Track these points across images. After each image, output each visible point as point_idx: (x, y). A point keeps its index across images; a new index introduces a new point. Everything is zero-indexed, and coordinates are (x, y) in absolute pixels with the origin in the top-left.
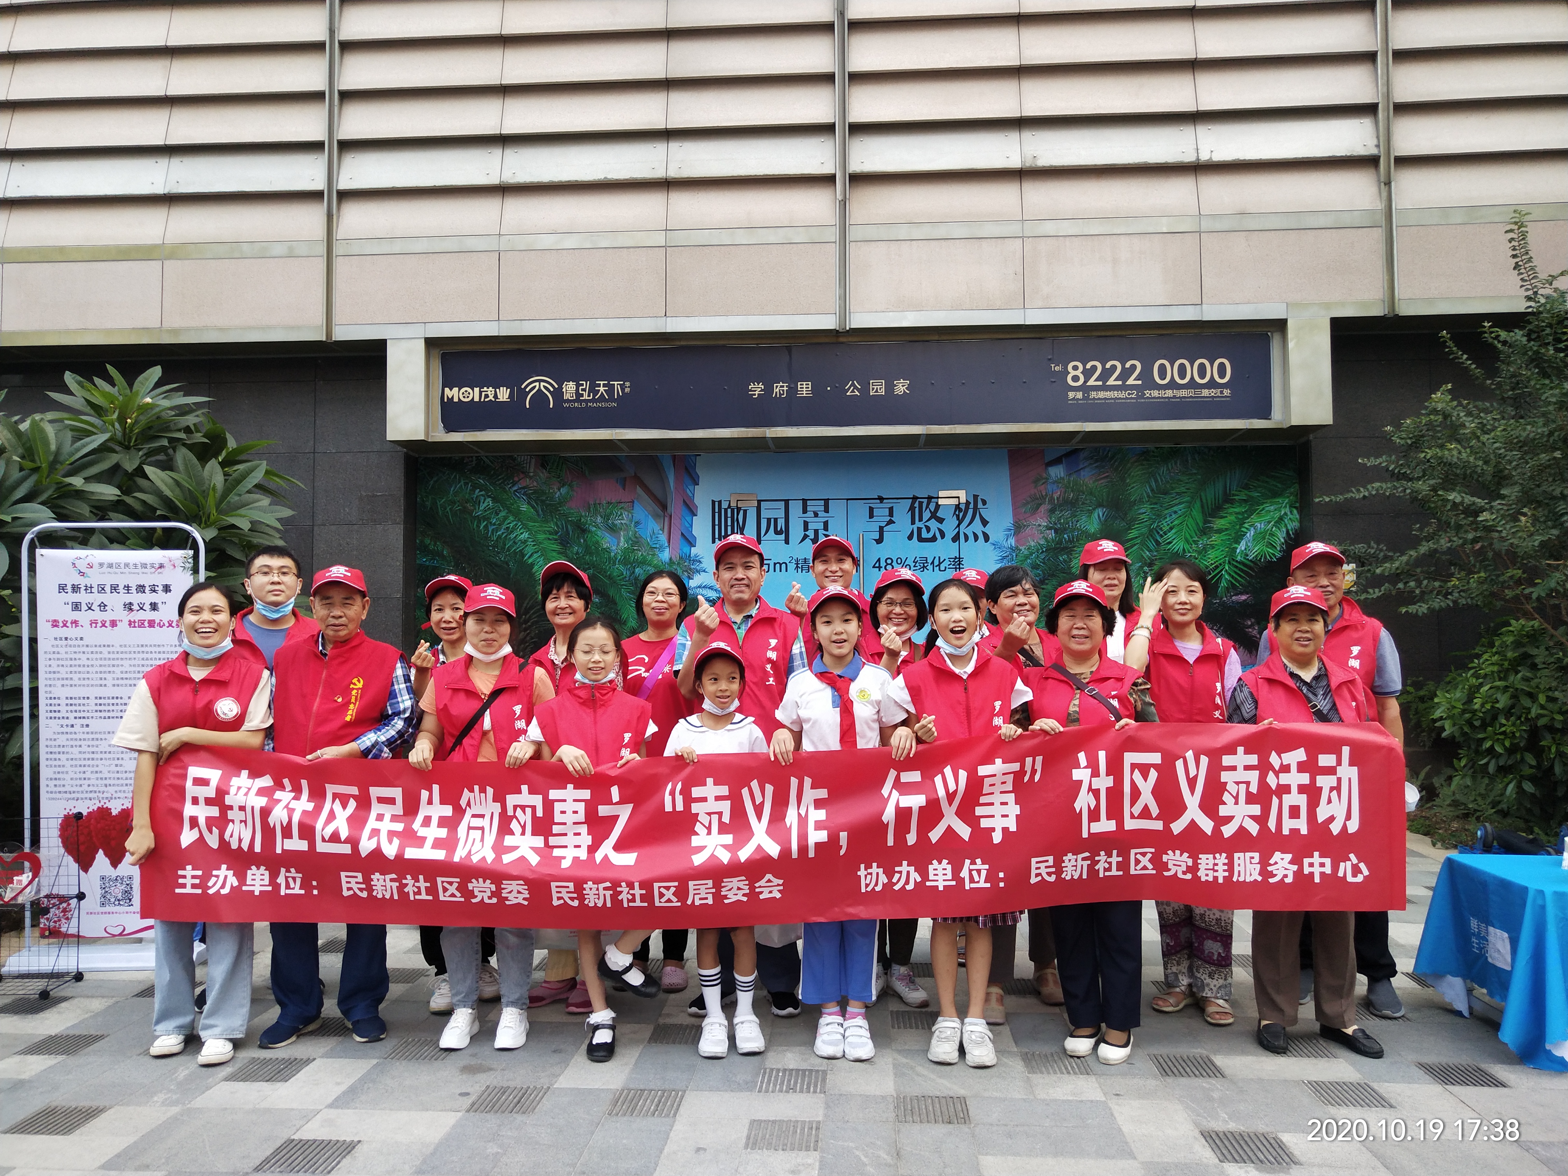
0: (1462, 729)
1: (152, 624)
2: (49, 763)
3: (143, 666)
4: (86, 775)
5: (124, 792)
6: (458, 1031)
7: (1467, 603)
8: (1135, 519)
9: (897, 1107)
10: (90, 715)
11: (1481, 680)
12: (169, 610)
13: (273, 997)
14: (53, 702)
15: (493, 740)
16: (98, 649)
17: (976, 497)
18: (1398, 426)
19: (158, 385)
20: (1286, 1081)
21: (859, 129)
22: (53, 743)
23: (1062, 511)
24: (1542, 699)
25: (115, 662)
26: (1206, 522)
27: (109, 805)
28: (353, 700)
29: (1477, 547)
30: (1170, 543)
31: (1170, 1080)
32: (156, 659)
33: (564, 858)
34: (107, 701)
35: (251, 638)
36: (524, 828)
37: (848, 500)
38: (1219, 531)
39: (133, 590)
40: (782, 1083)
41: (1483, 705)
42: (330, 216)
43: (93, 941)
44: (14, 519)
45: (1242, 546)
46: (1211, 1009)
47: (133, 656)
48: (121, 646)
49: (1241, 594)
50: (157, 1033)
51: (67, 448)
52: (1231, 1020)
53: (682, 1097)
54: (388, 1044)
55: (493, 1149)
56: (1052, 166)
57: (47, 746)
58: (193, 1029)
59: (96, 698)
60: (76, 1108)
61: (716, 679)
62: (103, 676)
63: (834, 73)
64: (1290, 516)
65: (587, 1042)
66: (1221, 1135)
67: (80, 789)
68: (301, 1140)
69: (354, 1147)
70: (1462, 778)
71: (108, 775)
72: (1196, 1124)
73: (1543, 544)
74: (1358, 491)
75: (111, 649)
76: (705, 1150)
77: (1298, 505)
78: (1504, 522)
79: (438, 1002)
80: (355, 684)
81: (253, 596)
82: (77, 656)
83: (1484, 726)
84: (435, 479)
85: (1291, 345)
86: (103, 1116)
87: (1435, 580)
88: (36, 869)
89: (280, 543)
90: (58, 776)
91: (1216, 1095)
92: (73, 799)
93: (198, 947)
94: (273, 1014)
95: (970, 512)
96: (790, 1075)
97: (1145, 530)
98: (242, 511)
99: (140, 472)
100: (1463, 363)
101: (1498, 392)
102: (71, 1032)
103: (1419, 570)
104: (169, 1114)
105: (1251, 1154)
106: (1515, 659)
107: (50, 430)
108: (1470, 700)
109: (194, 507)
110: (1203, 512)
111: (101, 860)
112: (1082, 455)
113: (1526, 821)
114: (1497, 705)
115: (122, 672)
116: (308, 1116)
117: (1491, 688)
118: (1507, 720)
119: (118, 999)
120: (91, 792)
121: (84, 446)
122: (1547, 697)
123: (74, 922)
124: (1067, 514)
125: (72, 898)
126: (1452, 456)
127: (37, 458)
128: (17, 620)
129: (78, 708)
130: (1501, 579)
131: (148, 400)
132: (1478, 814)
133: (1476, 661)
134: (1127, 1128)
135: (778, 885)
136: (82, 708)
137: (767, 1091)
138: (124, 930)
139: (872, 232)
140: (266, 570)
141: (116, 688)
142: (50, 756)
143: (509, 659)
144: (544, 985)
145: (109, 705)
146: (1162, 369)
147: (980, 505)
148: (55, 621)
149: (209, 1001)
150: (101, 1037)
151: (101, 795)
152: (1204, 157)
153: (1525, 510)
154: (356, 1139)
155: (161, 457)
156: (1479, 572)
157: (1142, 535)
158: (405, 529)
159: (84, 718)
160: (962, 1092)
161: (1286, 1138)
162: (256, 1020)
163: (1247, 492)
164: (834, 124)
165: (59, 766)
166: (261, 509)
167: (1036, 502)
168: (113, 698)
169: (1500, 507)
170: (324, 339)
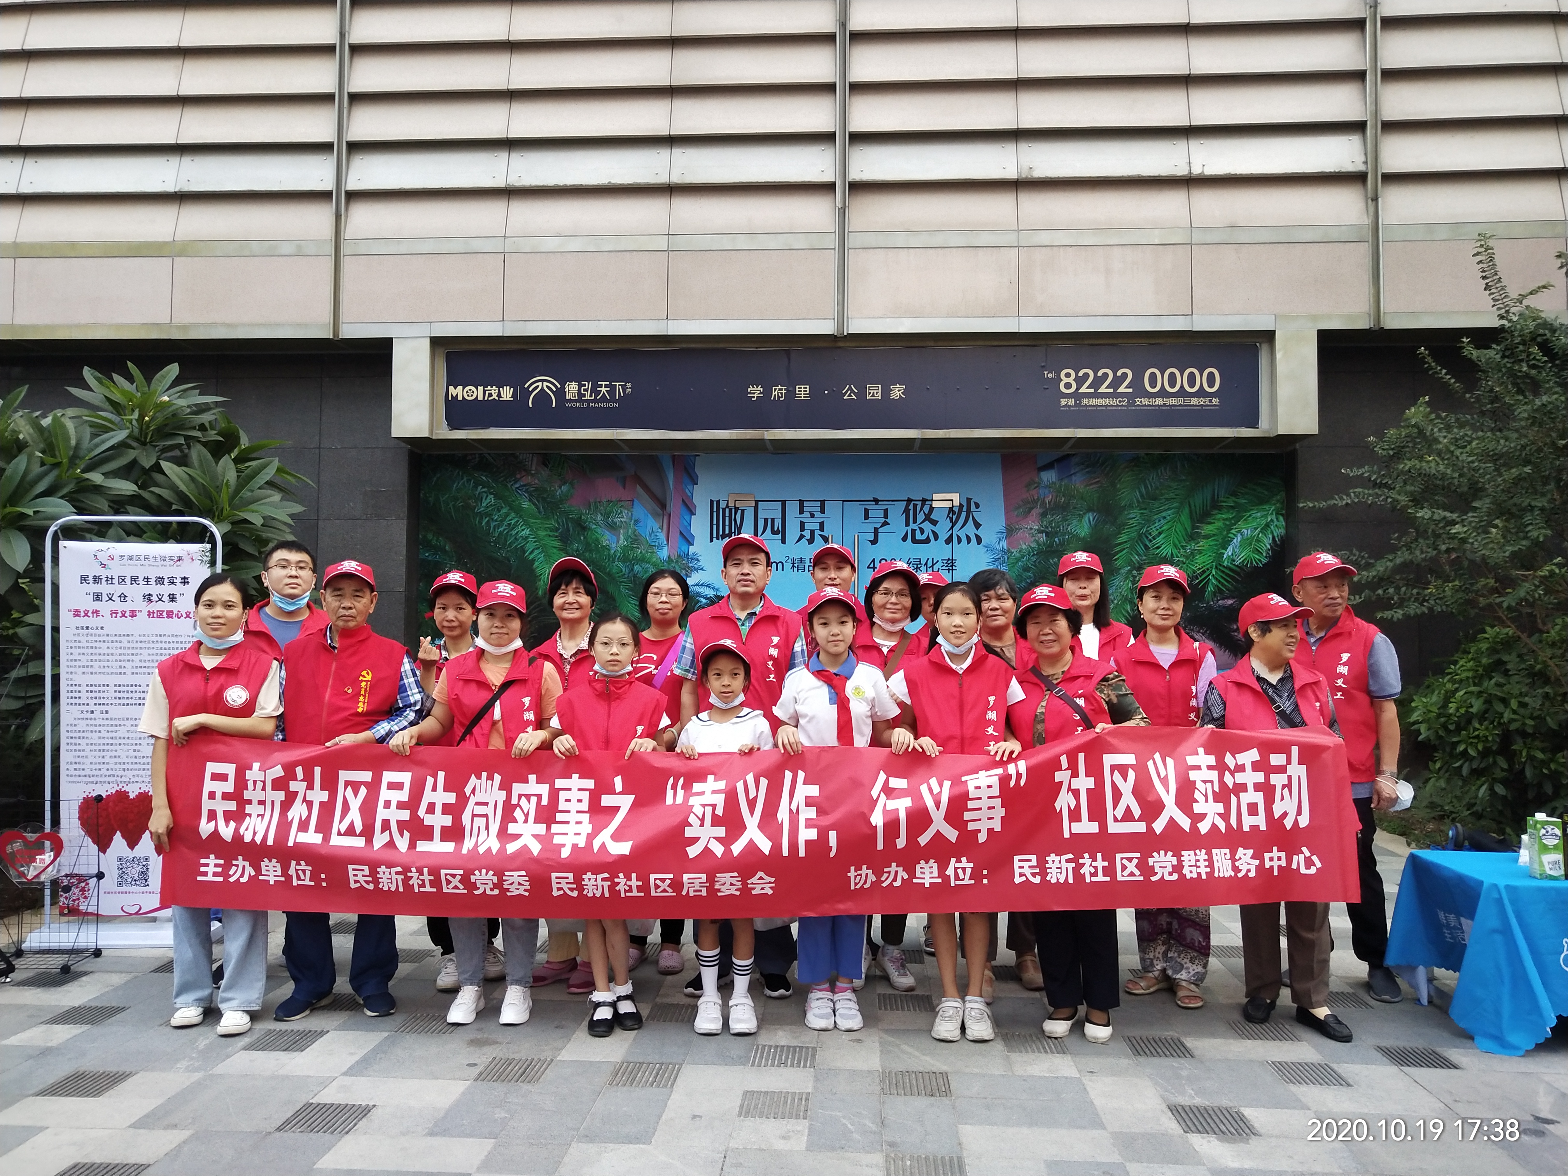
0: (1437, 733)
1: (170, 614)
2: (69, 747)
3: (161, 655)
4: (106, 760)
5: (142, 776)
6: (464, 1007)
7: (1442, 611)
8: (1125, 524)
9: (882, 1081)
10: (109, 701)
11: (1457, 685)
12: (186, 602)
13: (287, 974)
14: (74, 688)
15: (502, 730)
16: (118, 638)
17: (969, 500)
18: (1381, 436)
19: (176, 382)
20: (1251, 1061)
21: (859, 138)
22: (74, 728)
23: (1053, 515)
24: (1514, 704)
25: (135, 651)
26: (1194, 527)
27: (126, 789)
28: (363, 692)
29: (1453, 557)
30: (1158, 548)
31: (1142, 1059)
32: (173, 648)
33: (564, 845)
34: (126, 689)
35: (266, 628)
36: (527, 816)
37: (843, 501)
38: (1207, 537)
39: (153, 582)
40: (774, 1059)
41: (1457, 710)
42: (338, 217)
43: (110, 919)
44: (35, 512)
45: (1229, 552)
46: (1181, 994)
47: (151, 645)
48: (140, 636)
49: (1228, 598)
50: (177, 1006)
51: (86, 444)
52: (1200, 1004)
53: (679, 1069)
54: (397, 1019)
55: (500, 1114)
56: (1047, 178)
57: (68, 731)
58: (211, 1001)
59: (115, 685)
60: (103, 1073)
61: (719, 675)
62: (122, 664)
63: (835, 83)
64: (1276, 522)
65: (588, 1019)
66: (1187, 1109)
67: (99, 773)
68: (319, 1104)
69: (369, 1111)
70: (1437, 781)
71: (126, 760)
72: (1164, 1099)
73: (1513, 553)
74: (1341, 499)
75: (130, 638)
76: (701, 1117)
77: (1284, 512)
78: (1475, 534)
79: (445, 980)
80: (364, 676)
81: (270, 588)
82: (98, 645)
83: (1459, 729)
84: (438, 475)
85: (1279, 355)
86: (130, 1080)
87: (1414, 587)
88: (58, 848)
89: (291, 538)
90: (77, 760)
91: (1184, 1073)
92: (93, 782)
93: (215, 925)
94: (288, 989)
95: (964, 515)
96: (782, 1051)
97: (1134, 535)
98: (253, 507)
99: (157, 468)
100: (1442, 378)
101: (1477, 405)
102: (94, 1004)
103: (1398, 577)
104: (193, 1080)
105: (1213, 1125)
106: (1489, 664)
107: (70, 425)
108: (1445, 706)
109: (208, 502)
110: (1191, 518)
111: (118, 841)
112: (1075, 460)
113: (1499, 823)
114: (1471, 710)
115: (141, 661)
116: (325, 1083)
117: (1466, 693)
118: (1481, 725)
119: (137, 974)
120: (110, 776)
121: (103, 442)
122: (1519, 702)
123: (94, 900)
124: (1058, 518)
125: (91, 877)
126: (1430, 468)
127: (57, 453)
128: (38, 609)
129: (98, 695)
130: (1475, 588)
131: (166, 398)
132: (1454, 815)
133: (1453, 667)
134: (1098, 1102)
135: (770, 883)
136: (102, 695)
137: (760, 1065)
138: (140, 909)
139: (870, 240)
140: (284, 563)
141: (135, 675)
142: (70, 741)
143: (519, 653)
144: (546, 965)
145: (128, 692)
146: (1153, 377)
147: (973, 508)
148: (77, 611)
149: (227, 974)
150: (123, 1009)
151: (119, 779)
152: (1196, 170)
153: (1497, 522)
154: (371, 1104)
155: (177, 453)
156: (1453, 581)
157: (1131, 539)
158: (409, 523)
159: (104, 704)
160: (944, 1068)
161: (1247, 1112)
162: (271, 995)
163: (1234, 499)
164: (835, 133)
165: (79, 751)
166: (273, 505)
167: (1028, 506)
168: (132, 686)
169: (1472, 519)
170: (331, 337)
